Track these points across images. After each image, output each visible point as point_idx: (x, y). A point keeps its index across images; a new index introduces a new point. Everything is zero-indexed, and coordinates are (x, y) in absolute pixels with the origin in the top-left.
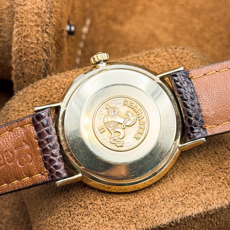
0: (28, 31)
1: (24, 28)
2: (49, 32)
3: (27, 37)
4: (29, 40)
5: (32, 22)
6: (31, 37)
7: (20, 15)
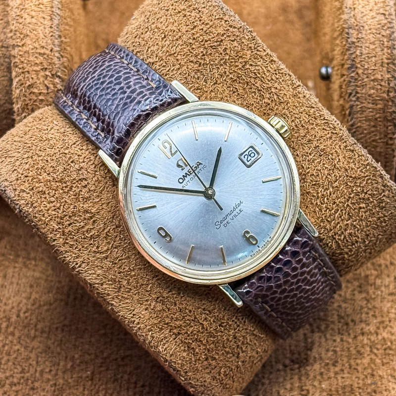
0: (32, 78)
1: (26, 76)
2: (61, 75)
3: (32, 87)
4: (36, 91)
5: (37, 66)
6: (38, 86)
7: (19, 59)
